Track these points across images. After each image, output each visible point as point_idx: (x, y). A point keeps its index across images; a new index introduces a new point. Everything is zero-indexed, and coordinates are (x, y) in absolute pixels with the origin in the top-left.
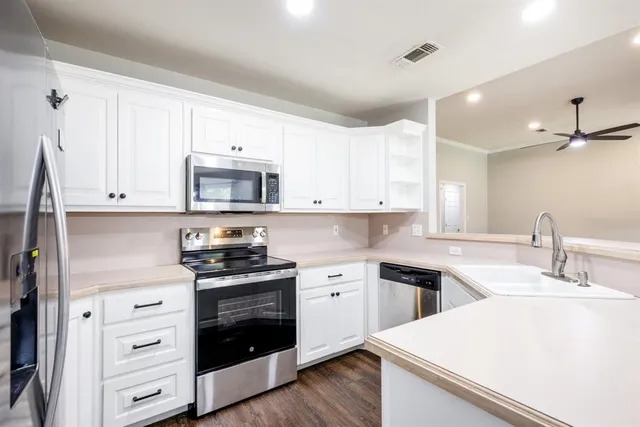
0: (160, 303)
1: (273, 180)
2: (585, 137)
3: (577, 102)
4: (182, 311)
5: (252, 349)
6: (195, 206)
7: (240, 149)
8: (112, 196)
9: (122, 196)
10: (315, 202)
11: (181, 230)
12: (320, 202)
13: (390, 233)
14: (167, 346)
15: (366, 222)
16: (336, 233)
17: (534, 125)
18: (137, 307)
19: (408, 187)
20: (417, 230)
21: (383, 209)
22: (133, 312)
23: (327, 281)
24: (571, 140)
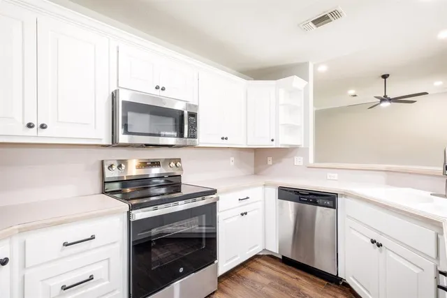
0: (93, 238)
1: (192, 118)
2: (390, 100)
3: (385, 77)
4: (114, 243)
5: (181, 270)
6: (123, 139)
7: (163, 89)
8: (30, 126)
9: (43, 127)
10: (223, 138)
11: (102, 162)
12: (226, 139)
13: (273, 164)
14: (101, 280)
15: (252, 154)
16: (232, 164)
17: (352, 92)
18: (66, 245)
19: (291, 129)
20: (298, 160)
21: (274, 145)
22: (62, 250)
23: (238, 203)
24: (381, 102)
